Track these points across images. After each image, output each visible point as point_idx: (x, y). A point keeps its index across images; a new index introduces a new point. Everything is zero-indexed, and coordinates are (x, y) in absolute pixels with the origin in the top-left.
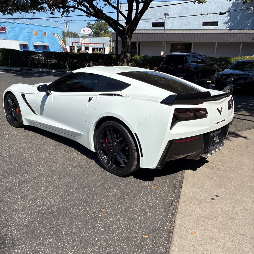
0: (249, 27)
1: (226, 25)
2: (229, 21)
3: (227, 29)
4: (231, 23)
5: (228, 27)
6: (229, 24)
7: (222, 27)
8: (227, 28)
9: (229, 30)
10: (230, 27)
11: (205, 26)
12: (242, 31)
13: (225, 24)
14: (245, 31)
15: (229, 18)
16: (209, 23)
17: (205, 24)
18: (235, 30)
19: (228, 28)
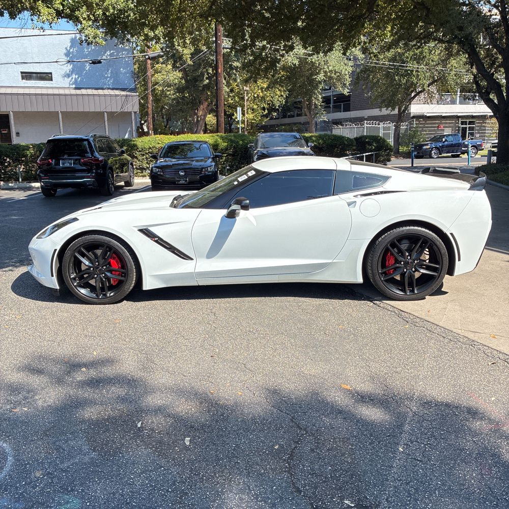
0: (109, 85)
1: (67, 80)
2: (72, 72)
3: (71, 86)
4: (77, 77)
5: (72, 84)
6: (72, 79)
7: (61, 83)
8: (70, 84)
9: (76, 88)
10: (76, 82)
11: (27, 80)
12: (100, 92)
13: (66, 78)
14: (106, 92)
15: (70, 67)
16: (34, 75)
17: (26, 76)
18: (86, 88)
19: (74, 86)
